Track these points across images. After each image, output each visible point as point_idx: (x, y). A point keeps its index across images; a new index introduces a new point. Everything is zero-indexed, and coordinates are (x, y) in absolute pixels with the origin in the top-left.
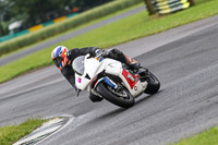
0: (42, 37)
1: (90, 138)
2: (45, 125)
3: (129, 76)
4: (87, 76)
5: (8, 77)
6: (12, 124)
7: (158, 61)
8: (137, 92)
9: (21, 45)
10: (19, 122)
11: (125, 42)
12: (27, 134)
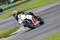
0: (20, 4)
1: (33, 32)
2: (20, 28)
3: (34, 20)
4: (22, 20)
5: (10, 15)
6: (11, 28)
7: (52, 11)
8: (36, 24)
9: (14, 6)
10: (13, 28)
11: (43, 5)
12: (16, 31)
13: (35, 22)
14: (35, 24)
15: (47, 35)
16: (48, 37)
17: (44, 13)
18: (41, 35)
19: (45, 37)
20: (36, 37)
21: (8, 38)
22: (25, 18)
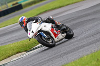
13: (56, 35)
14: (56, 39)
15: (97, 48)
16: (97, 51)
17: (92, 11)
18: (86, 48)
19: (93, 51)
20: (77, 51)
21: (31, 52)
22: (39, 29)
